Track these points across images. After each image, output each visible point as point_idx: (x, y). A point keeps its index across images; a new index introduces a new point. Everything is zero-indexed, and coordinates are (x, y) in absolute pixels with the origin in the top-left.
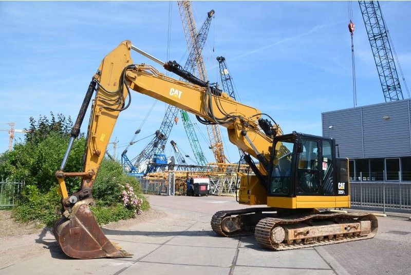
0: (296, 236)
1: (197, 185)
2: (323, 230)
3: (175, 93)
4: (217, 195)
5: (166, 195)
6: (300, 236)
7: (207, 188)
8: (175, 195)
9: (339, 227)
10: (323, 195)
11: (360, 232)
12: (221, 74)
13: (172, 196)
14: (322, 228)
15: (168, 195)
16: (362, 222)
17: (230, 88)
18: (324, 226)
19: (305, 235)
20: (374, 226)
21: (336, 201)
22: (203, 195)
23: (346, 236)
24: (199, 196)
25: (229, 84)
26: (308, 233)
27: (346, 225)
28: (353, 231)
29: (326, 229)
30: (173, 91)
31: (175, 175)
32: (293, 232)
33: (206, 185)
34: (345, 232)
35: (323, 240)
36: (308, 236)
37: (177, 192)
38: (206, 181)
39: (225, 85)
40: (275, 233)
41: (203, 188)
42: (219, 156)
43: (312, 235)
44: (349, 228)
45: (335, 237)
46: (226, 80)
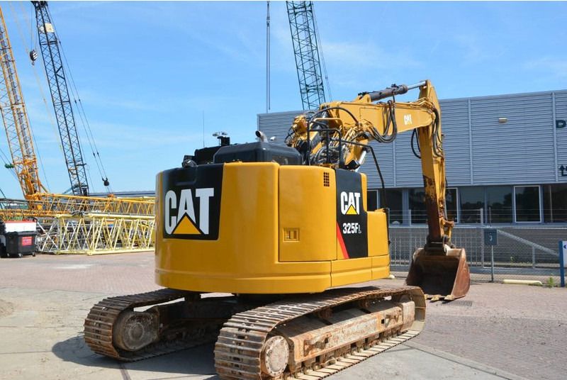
0: (308, 351)
1: (15, 236)
6: (314, 351)
7: (34, 241)
9: (373, 321)
11: (401, 326)
12: (39, 30)
14: (350, 326)
16: (404, 304)
17: (56, 59)
18: (349, 322)
19: (322, 348)
22: (26, 254)
23: (382, 336)
24: (17, 257)
25: (54, 51)
26: (326, 341)
27: (383, 313)
28: (392, 324)
29: (355, 328)
32: (302, 344)
33: (32, 235)
34: (382, 329)
35: (350, 352)
36: (328, 348)
38: (31, 227)
39: (47, 52)
40: (271, 352)
41: (27, 241)
42: (30, 182)
43: (333, 345)
44: (387, 321)
45: (367, 342)
46: (49, 43)
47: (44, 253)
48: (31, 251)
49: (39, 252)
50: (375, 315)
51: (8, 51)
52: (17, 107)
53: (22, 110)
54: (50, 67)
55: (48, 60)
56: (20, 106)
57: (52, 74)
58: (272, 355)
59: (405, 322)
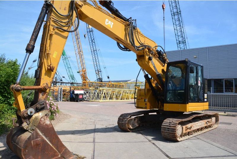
0: (186, 130)
1: (77, 95)
2: (197, 125)
3: (109, 23)
4: (89, 101)
5: (56, 101)
6: (188, 130)
7: (83, 96)
8: (63, 101)
10: (199, 102)
11: (211, 125)
12: (87, 28)
13: (60, 102)
14: (197, 123)
15: (58, 101)
16: (212, 118)
17: (92, 36)
18: (197, 122)
19: (190, 129)
20: (217, 120)
21: (204, 106)
22: (81, 101)
23: (206, 127)
24: (78, 102)
25: (92, 34)
26: (191, 127)
27: (206, 121)
28: (209, 124)
29: (199, 124)
30: (108, 21)
31: (63, 88)
32: (185, 127)
33: (82, 95)
34: (206, 125)
35: (196, 132)
37: (64, 99)
38: (82, 92)
39: (89, 35)
40: (178, 129)
41: (81, 97)
42: (84, 77)
43: (193, 129)
44: (207, 123)
45: (202, 129)
46: (90, 31)
47: (86, 101)
48: (82, 100)
49: (85, 100)
50: (204, 121)
51: (78, 35)
52: (80, 53)
53: (82, 54)
54: (90, 39)
55: (90, 37)
56: (81, 53)
57: (91, 41)
58: (178, 130)
59: (213, 123)
